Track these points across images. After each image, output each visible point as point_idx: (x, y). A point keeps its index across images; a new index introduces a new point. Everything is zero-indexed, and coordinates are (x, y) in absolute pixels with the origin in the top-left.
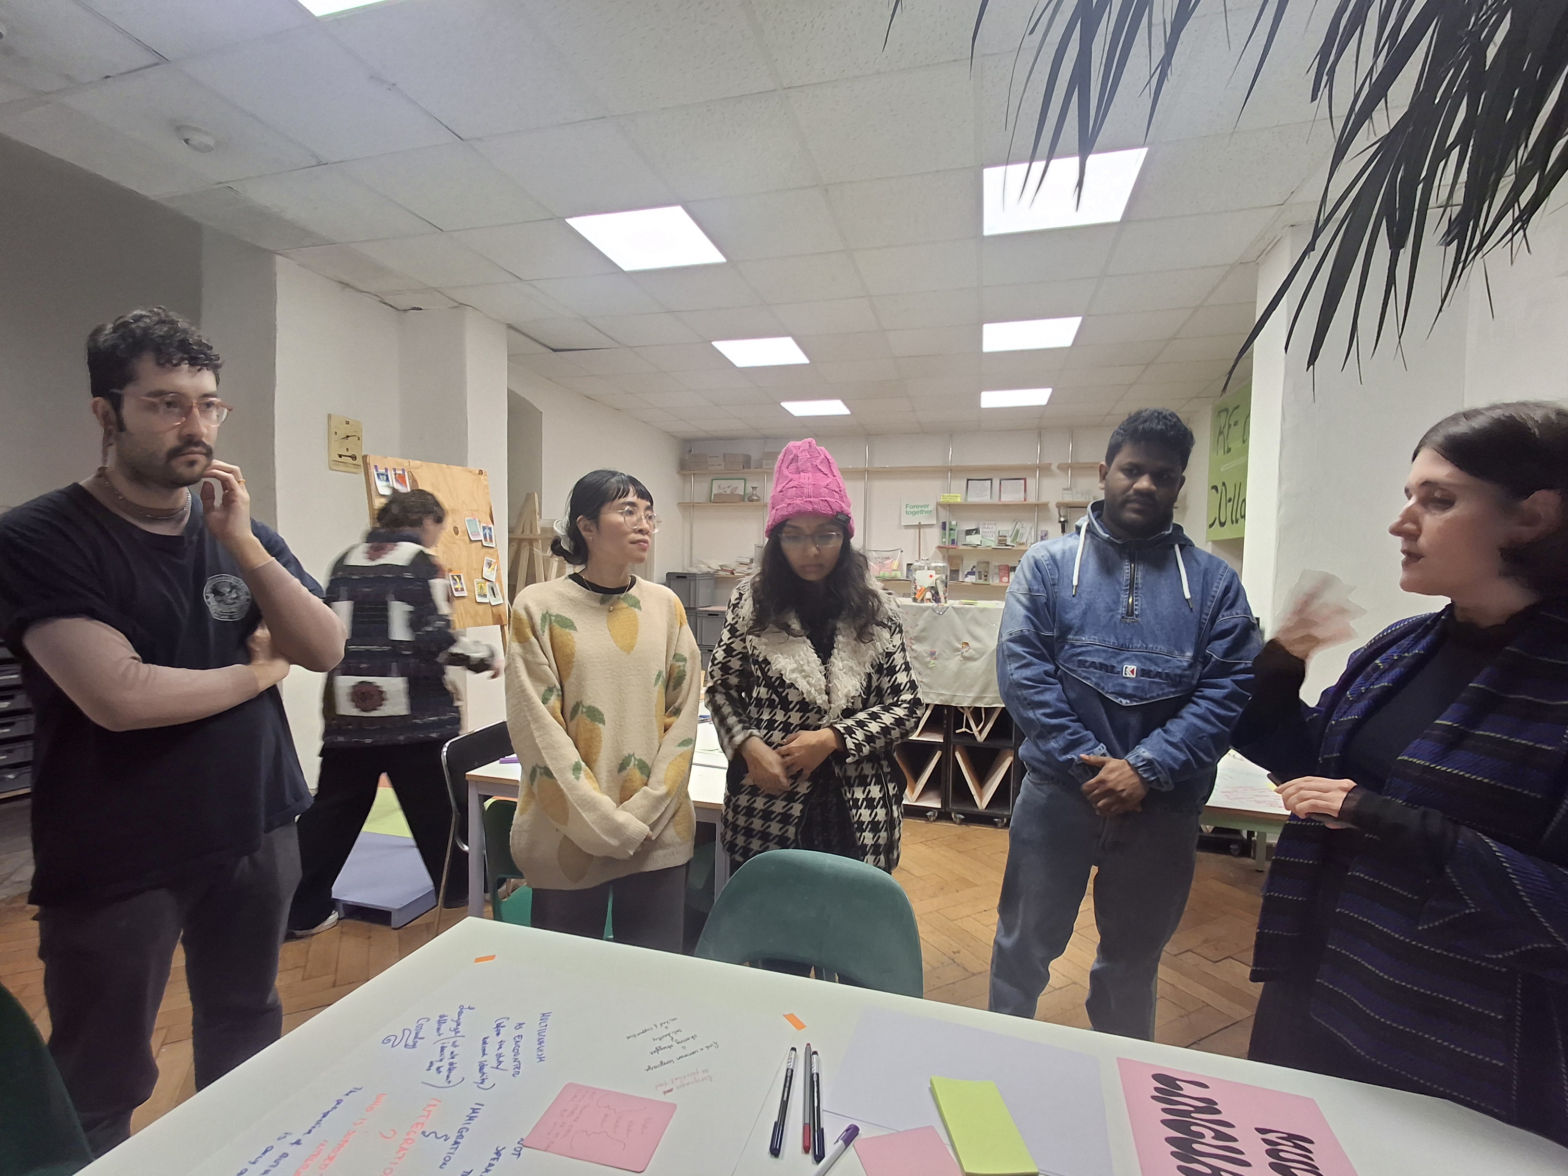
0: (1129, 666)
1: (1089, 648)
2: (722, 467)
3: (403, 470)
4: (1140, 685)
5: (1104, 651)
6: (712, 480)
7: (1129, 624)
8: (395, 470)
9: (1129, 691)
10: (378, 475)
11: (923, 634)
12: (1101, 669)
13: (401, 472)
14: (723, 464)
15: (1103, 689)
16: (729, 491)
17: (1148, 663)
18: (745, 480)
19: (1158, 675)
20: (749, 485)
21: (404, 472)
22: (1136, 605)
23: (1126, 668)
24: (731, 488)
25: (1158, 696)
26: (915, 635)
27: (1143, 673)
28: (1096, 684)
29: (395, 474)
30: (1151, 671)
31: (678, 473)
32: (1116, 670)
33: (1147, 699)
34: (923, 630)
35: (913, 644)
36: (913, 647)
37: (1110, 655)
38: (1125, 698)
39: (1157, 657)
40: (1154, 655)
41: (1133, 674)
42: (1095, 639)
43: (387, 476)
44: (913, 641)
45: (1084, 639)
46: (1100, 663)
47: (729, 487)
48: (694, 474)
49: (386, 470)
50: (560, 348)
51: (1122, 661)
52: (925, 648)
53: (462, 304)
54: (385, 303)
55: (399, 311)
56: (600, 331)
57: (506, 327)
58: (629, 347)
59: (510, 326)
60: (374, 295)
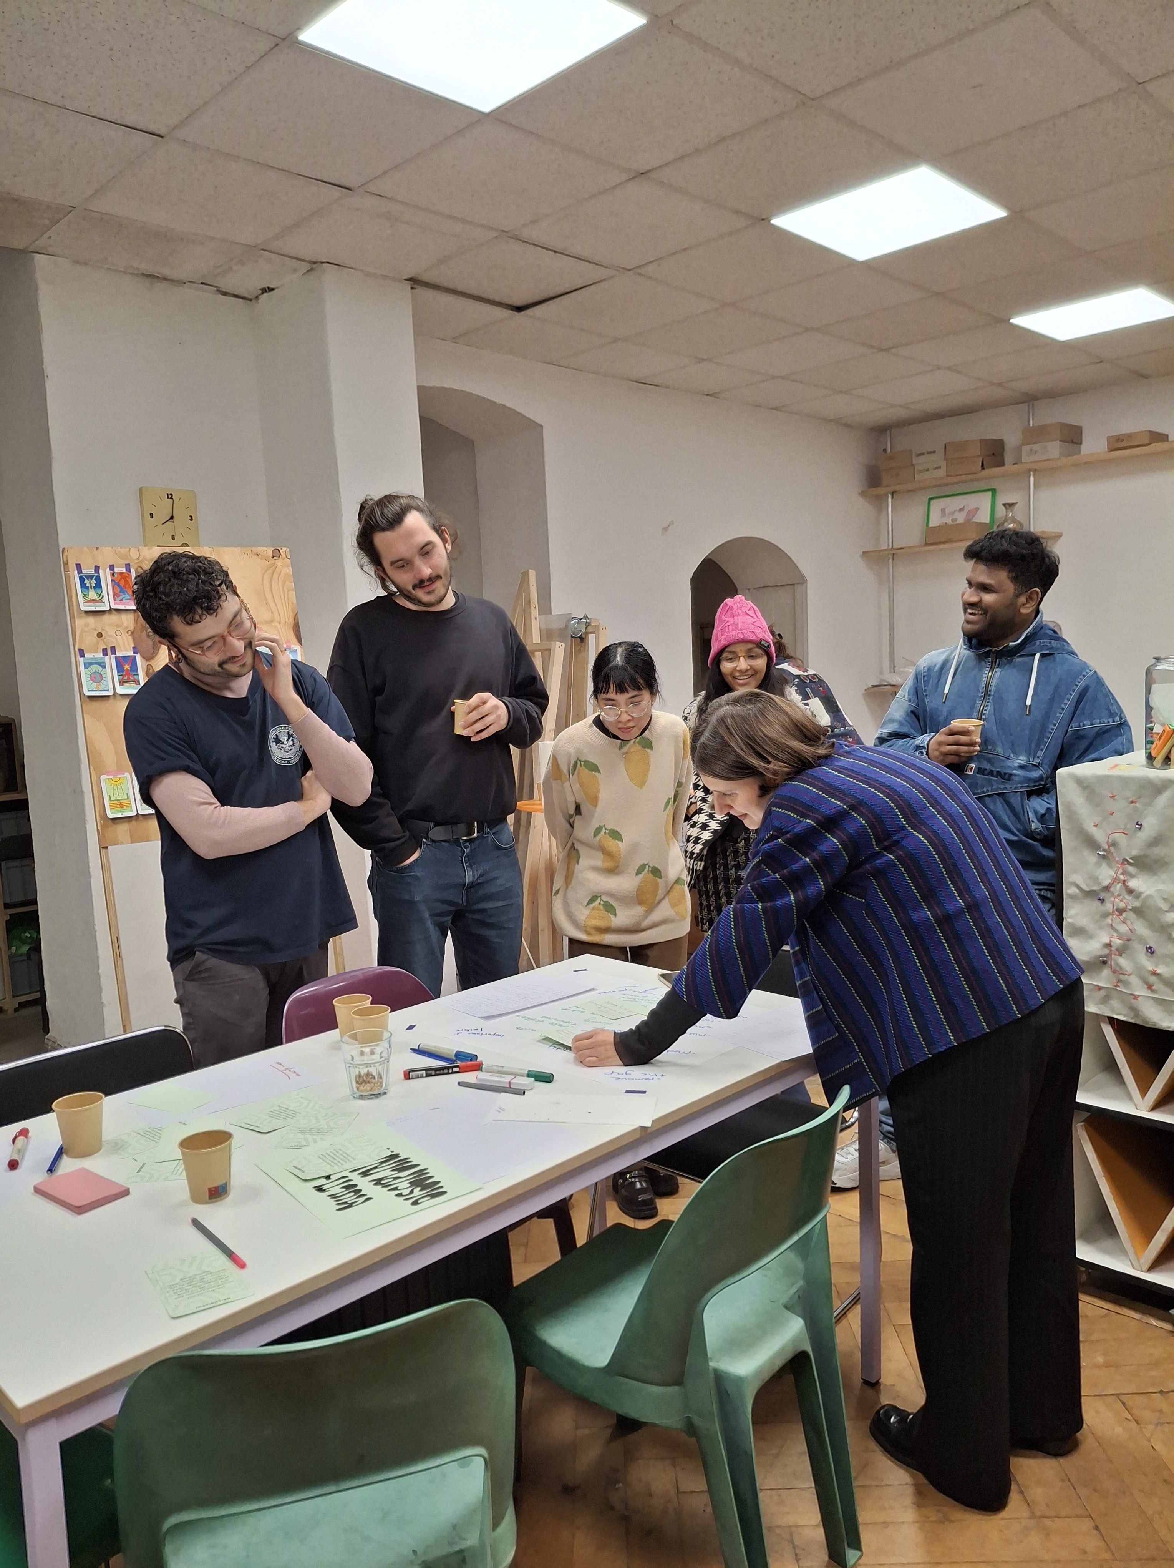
0: (970, 765)
2: (942, 472)
3: (128, 567)
4: (975, 781)
6: (930, 499)
8: (112, 567)
10: (82, 580)
11: (1158, 851)
13: (124, 570)
14: (943, 464)
16: (961, 518)
17: (984, 762)
18: (994, 491)
19: (991, 773)
20: (1002, 499)
21: (128, 570)
24: (966, 511)
26: (1135, 852)
27: (980, 770)
29: (113, 575)
30: (986, 769)
31: (863, 494)
34: (1157, 841)
35: (1132, 876)
36: (1133, 884)
39: (992, 757)
40: (990, 755)
41: (971, 772)
43: (98, 579)
44: (1131, 869)
47: (962, 510)
48: (893, 493)
49: (97, 569)
50: (530, 300)
52: (1161, 886)
53: (315, 263)
54: (225, 294)
55: (250, 300)
56: (555, 252)
57: (408, 285)
58: (629, 270)
59: (415, 282)
60: (202, 283)
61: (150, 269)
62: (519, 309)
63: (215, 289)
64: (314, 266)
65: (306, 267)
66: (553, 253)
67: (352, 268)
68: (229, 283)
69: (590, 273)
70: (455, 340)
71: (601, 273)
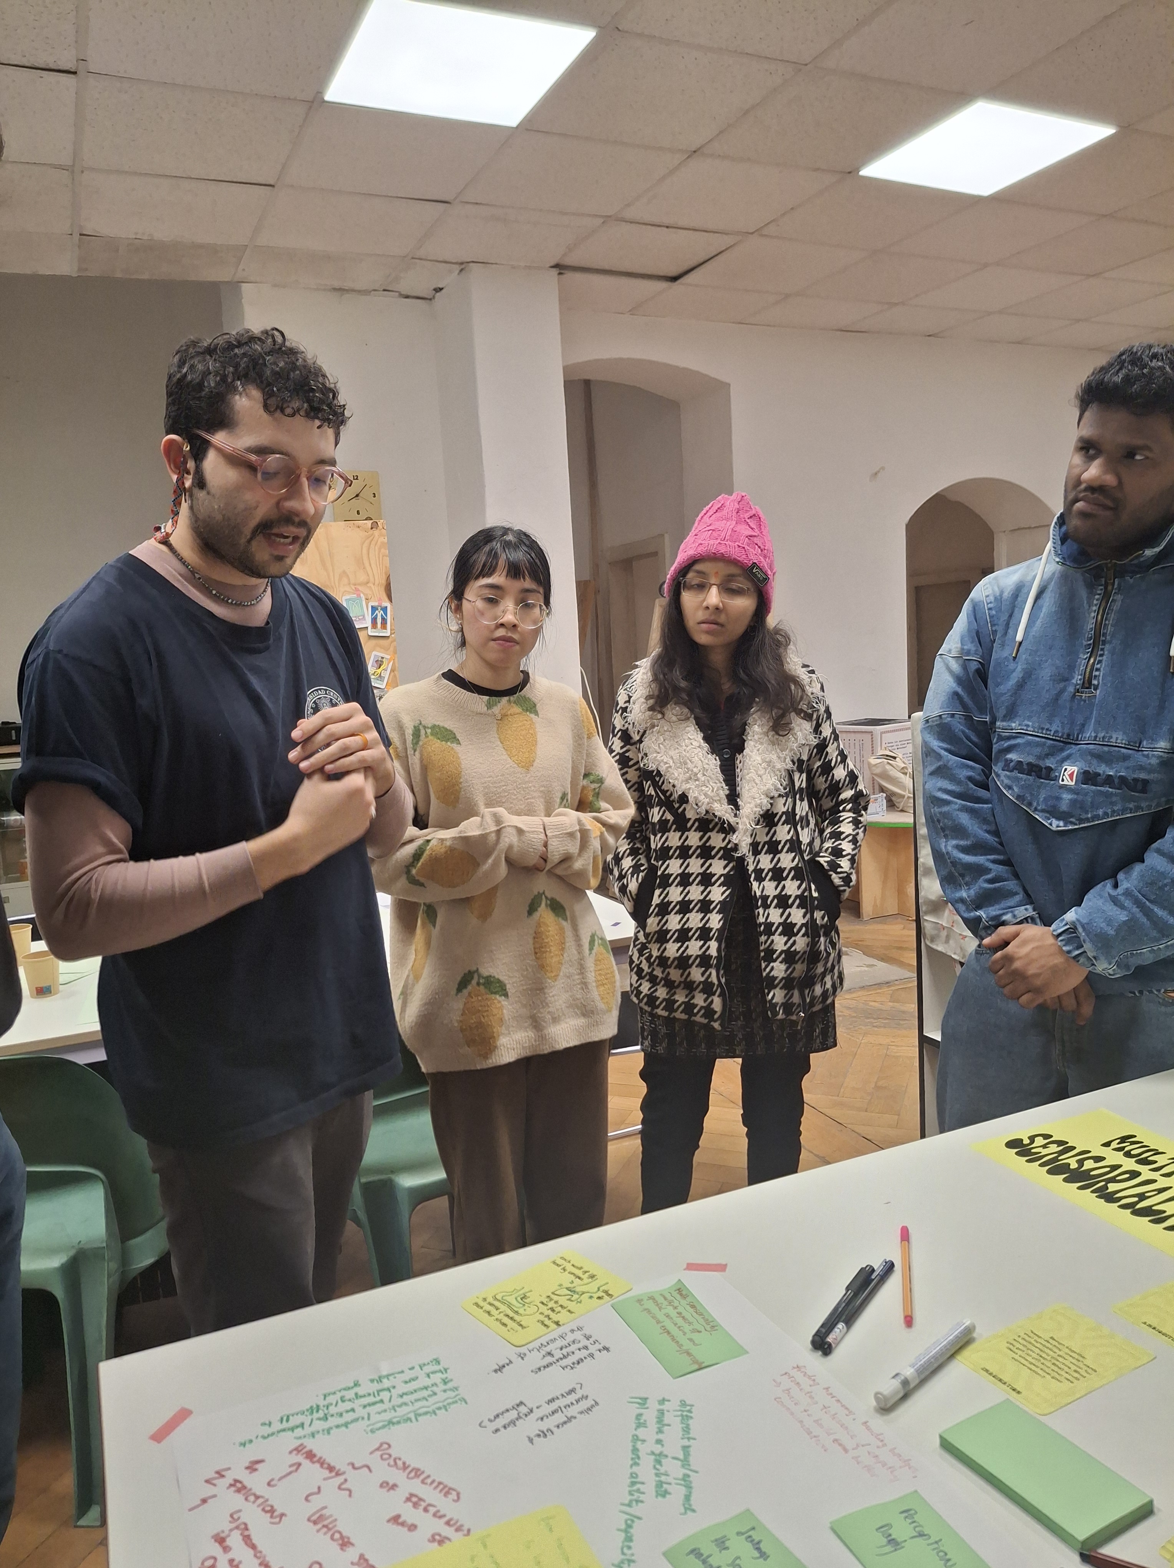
0: (1069, 768)
1: (1019, 741)
4: (1080, 798)
5: (1038, 744)
7: (1085, 701)
9: (1064, 806)
12: (1029, 774)
15: (1030, 805)
17: (1095, 762)
19: (1109, 780)
22: (1097, 670)
23: (1066, 770)
25: (1106, 814)
27: (1087, 777)
28: (1018, 797)
30: (1099, 775)
32: (1053, 775)
33: (1088, 820)
37: (1046, 750)
38: (1058, 819)
39: (1109, 752)
40: (1106, 749)
41: (1072, 781)
42: (1028, 726)
45: (1013, 725)
46: (1029, 764)
51: (1063, 760)
53: (462, 263)
54: (407, 297)
55: (430, 299)
56: (667, 227)
57: (555, 272)
58: (752, 233)
59: (560, 268)
60: (384, 290)
61: (337, 284)
62: (674, 279)
63: (397, 294)
64: (463, 266)
65: (457, 268)
66: (665, 229)
67: (496, 264)
68: (405, 286)
69: (718, 243)
70: (632, 312)
71: (728, 240)
